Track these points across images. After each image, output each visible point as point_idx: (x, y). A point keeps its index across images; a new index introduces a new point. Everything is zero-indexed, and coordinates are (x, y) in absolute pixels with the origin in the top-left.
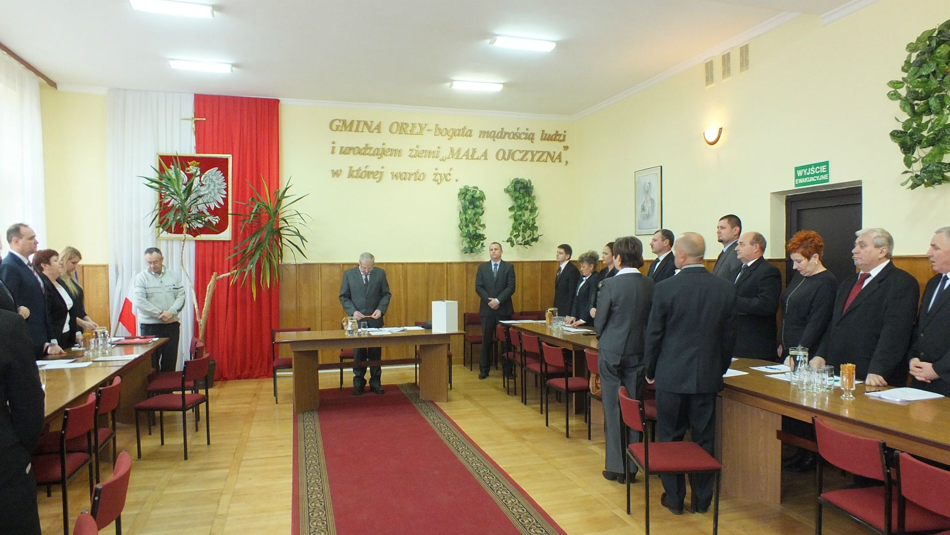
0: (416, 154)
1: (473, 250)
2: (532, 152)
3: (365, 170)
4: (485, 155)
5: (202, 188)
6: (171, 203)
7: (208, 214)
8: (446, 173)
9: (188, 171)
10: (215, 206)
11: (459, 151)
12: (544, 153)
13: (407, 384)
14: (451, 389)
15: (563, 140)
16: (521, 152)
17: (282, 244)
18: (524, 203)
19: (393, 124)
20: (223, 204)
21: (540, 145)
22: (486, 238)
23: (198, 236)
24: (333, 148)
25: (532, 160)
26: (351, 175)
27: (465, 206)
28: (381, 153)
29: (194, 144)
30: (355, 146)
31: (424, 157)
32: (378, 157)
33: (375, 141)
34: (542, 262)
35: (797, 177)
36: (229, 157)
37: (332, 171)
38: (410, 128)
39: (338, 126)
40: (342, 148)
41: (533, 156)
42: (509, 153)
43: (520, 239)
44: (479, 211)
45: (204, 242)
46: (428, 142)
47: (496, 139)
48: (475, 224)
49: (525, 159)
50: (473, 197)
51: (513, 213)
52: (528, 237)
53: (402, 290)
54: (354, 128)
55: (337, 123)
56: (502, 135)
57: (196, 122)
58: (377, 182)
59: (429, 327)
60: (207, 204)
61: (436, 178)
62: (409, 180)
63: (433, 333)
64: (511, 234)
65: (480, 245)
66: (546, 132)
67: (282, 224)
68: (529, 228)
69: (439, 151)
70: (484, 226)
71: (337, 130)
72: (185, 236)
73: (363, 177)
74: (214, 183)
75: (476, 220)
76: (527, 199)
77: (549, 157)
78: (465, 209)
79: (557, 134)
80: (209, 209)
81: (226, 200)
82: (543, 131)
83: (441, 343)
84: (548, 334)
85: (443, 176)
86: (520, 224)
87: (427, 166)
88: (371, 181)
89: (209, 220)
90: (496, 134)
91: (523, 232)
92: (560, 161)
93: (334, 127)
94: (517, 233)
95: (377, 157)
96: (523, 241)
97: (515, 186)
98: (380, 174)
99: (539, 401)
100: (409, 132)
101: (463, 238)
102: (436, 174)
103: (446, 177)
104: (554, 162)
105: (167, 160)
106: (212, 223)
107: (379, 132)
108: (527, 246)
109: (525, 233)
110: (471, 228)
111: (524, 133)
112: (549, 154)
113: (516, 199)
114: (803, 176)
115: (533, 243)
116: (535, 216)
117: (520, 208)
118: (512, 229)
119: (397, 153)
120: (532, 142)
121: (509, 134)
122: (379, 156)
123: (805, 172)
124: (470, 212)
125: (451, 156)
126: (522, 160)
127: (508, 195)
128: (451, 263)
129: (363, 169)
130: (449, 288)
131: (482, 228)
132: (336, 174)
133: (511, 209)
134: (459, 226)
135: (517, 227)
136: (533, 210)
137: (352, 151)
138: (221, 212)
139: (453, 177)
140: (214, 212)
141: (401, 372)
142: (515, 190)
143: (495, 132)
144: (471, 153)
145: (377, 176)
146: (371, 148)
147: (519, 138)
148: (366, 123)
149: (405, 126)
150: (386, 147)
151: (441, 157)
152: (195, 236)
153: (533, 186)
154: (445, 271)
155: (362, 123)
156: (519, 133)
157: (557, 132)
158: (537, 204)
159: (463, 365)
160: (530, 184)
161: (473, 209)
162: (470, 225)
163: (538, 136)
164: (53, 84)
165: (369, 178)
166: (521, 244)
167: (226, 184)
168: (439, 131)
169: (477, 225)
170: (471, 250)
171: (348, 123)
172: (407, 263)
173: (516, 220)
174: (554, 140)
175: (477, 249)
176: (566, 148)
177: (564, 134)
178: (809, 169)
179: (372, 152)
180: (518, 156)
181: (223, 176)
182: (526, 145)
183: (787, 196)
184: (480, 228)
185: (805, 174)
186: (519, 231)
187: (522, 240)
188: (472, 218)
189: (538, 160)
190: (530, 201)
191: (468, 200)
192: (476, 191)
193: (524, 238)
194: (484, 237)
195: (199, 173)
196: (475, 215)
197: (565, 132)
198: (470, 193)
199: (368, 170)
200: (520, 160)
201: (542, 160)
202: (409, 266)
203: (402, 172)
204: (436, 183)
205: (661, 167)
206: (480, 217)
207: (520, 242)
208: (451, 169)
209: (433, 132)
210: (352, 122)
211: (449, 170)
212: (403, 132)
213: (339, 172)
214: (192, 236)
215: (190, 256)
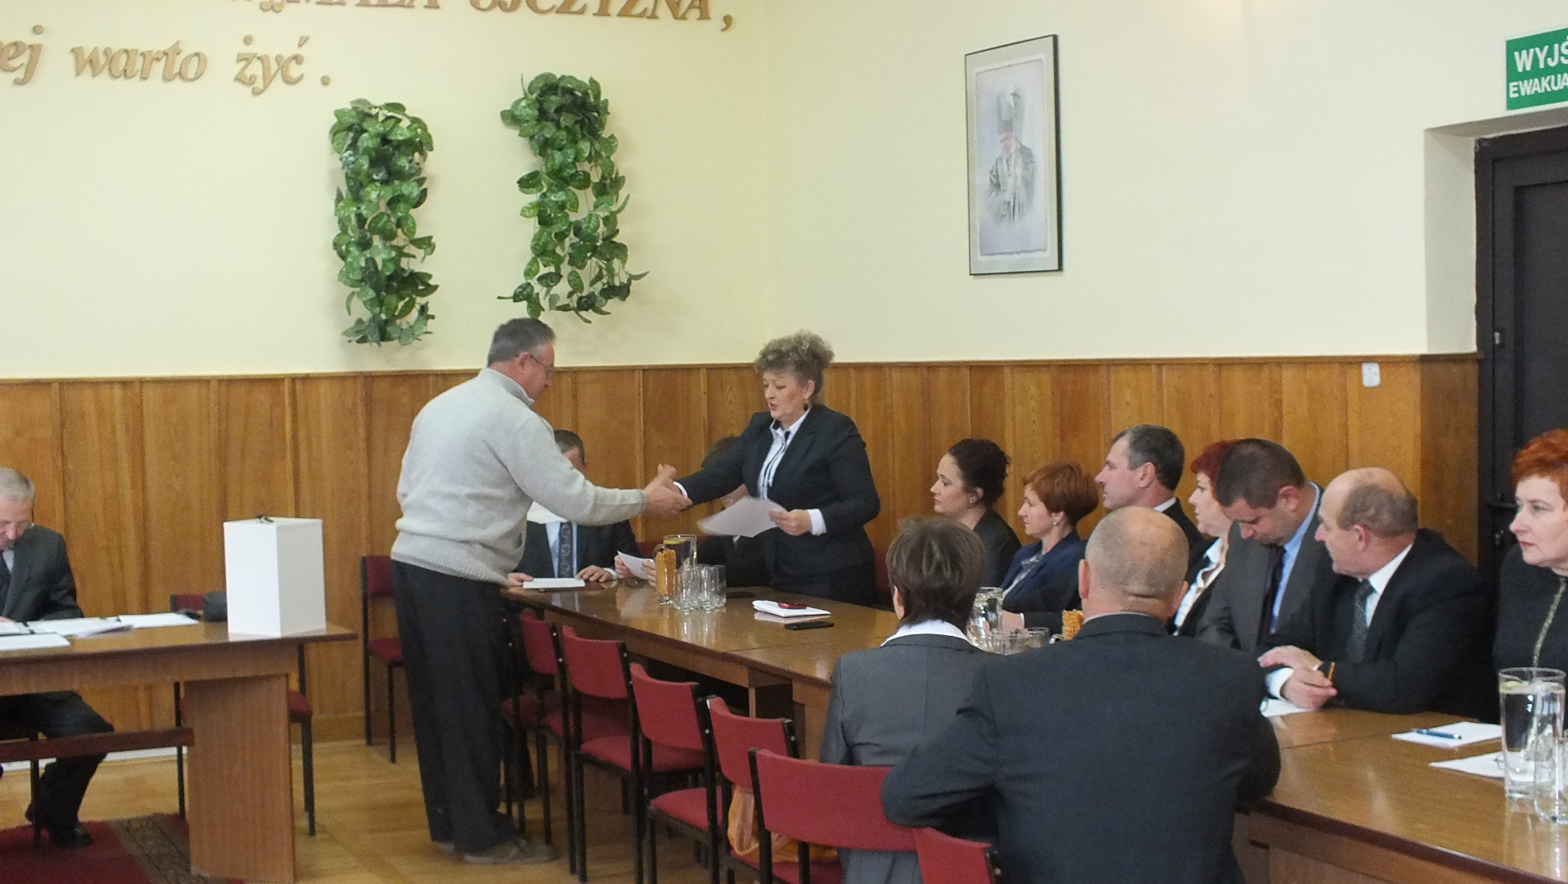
1: (389, 329)
8: (287, 54)
13: (149, 818)
14: (312, 832)
18: (573, 163)
22: (436, 287)
25: (602, 12)
27: (357, 172)
34: (646, 370)
35: (1513, 74)
43: (562, 288)
44: (410, 189)
48: (393, 236)
50: (385, 140)
51: (534, 197)
52: (592, 283)
53: (126, 479)
58: (20, 83)
59: (217, 615)
61: (248, 73)
62: (144, 78)
63: (232, 639)
64: (528, 274)
65: (414, 314)
68: (595, 251)
70: (426, 244)
75: (399, 225)
76: (585, 147)
77: (664, 1)
78: (356, 186)
83: (262, 672)
84: (664, 631)
85: (274, 67)
86: (561, 236)
91: (571, 263)
94: (552, 269)
96: (575, 297)
97: (541, 103)
98: (27, 53)
99: (631, 865)
101: (352, 286)
102: (245, 59)
103: (285, 70)
104: (683, 17)
108: (589, 314)
109: (581, 268)
110: (379, 252)
113: (544, 147)
114: (1536, 72)
115: (612, 305)
116: (614, 208)
117: (562, 178)
118: (530, 255)
123: (1541, 57)
124: (373, 195)
126: (564, 9)
127: (513, 133)
128: (307, 379)
130: (304, 468)
131: (419, 253)
133: (527, 183)
134: (336, 245)
135: (550, 247)
136: (609, 186)
139: (311, 70)
141: (131, 773)
142: (543, 115)
145: (14, 63)
153: (606, 101)
154: (288, 409)
158: (623, 163)
159: (364, 742)
160: (597, 96)
161: (385, 182)
162: (377, 241)
166: (565, 308)
169: (400, 240)
170: (381, 331)
172: (143, 382)
173: (544, 221)
175: (405, 326)
178: (1556, 46)
183: (1480, 142)
184: (412, 250)
185: (1542, 66)
186: (558, 261)
187: (570, 295)
188: (382, 214)
189: (625, 13)
190: (598, 155)
191: (367, 151)
192: (399, 121)
193: (577, 285)
194: (428, 285)
196: (393, 203)
198: (373, 128)
200: (557, 12)
201: (638, 9)
202: (149, 393)
203: (116, 48)
204: (249, 90)
205: (1055, 38)
206: (412, 212)
207: (563, 301)
208: (303, 41)
211: (297, 42)
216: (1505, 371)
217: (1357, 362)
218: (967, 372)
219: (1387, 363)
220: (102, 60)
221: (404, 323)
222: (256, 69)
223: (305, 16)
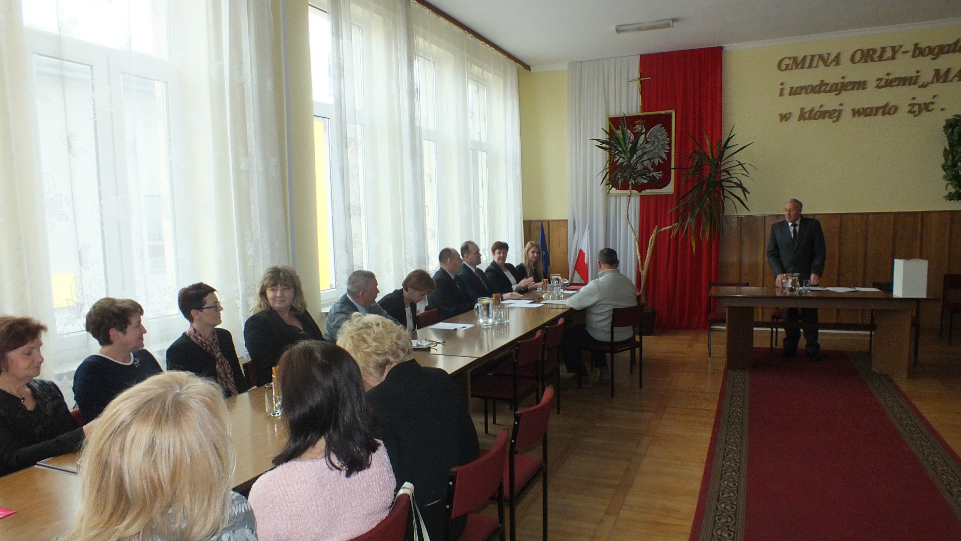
0: (887, 83)
3: (820, 109)
5: (648, 146)
6: (619, 162)
7: (652, 169)
8: (928, 101)
9: (635, 130)
10: (659, 161)
11: (948, 71)
17: (724, 197)
19: (855, 52)
20: (666, 159)
23: (643, 192)
24: (782, 90)
26: (802, 117)
27: (953, 141)
28: (840, 88)
29: (640, 103)
30: (807, 85)
31: (896, 87)
32: (835, 93)
33: (832, 75)
36: (673, 112)
37: (781, 115)
38: (878, 54)
39: (787, 65)
40: (792, 88)
45: (649, 196)
46: (903, 66)
53: (860, 245)
54: (807, 65)
55: (787, 61)
57: (641, 82)
58: (834, 122)
60: (651, 160)
61: (913, 110)
62: (875, 115)
67: (724, 176)
69: (918, 76)
71: (786, 69)
72: (631, 191)
73: (817, 118)
74: (659, 139)
78: (952, 146)
80: (653, 165)
81: (669, 155)
85: (923, 106)
87: (900, 96)
88: (827, 121)
89: (653, 175)
93: (783, 67)
98: (837, 112)
100: (877, 59)
101: (948, 181)
102: (912, 105)
103: (926, 107)
105: (615, 122)
106: (656, 178)
107: (838, 64)
119: (861, 85)
122: (838, 92)
125: (935, 80)
128: (929, 212)
129: (817, 109)
132: (784, 117)
134: (943, 167)
137: (804, 90)
138: (664, 167)
139: (937, 106)
140: (657, 168)
145: (833, 116)
146: (827, 84)
148: (821, 57)
149: (871, 52)
150: (846, 80)
151: (921, 84)
152: (640, 192)
154: (919, 223)
155: (816, 58)
164: (528, 67)
165: (823, 119)
167: (669, 139)
168: (919, 51)
170: (959, 196)
171: (800, 59)
179: (828, 89)
181: (666, 131)
191: (958, 133)
195: (644, 130)
199: (822, 109)
202: (870, 217)
203: (866, 107)
204: (913, 115)
208: (935, 96)
209: (911, 54)
210: (805, 58)
211: (932, 97)
212: (869, 60)
213: (788, 116)
214: (637, 192)
215: (635, 210)
222: (916, 108)
223: (938, 88)
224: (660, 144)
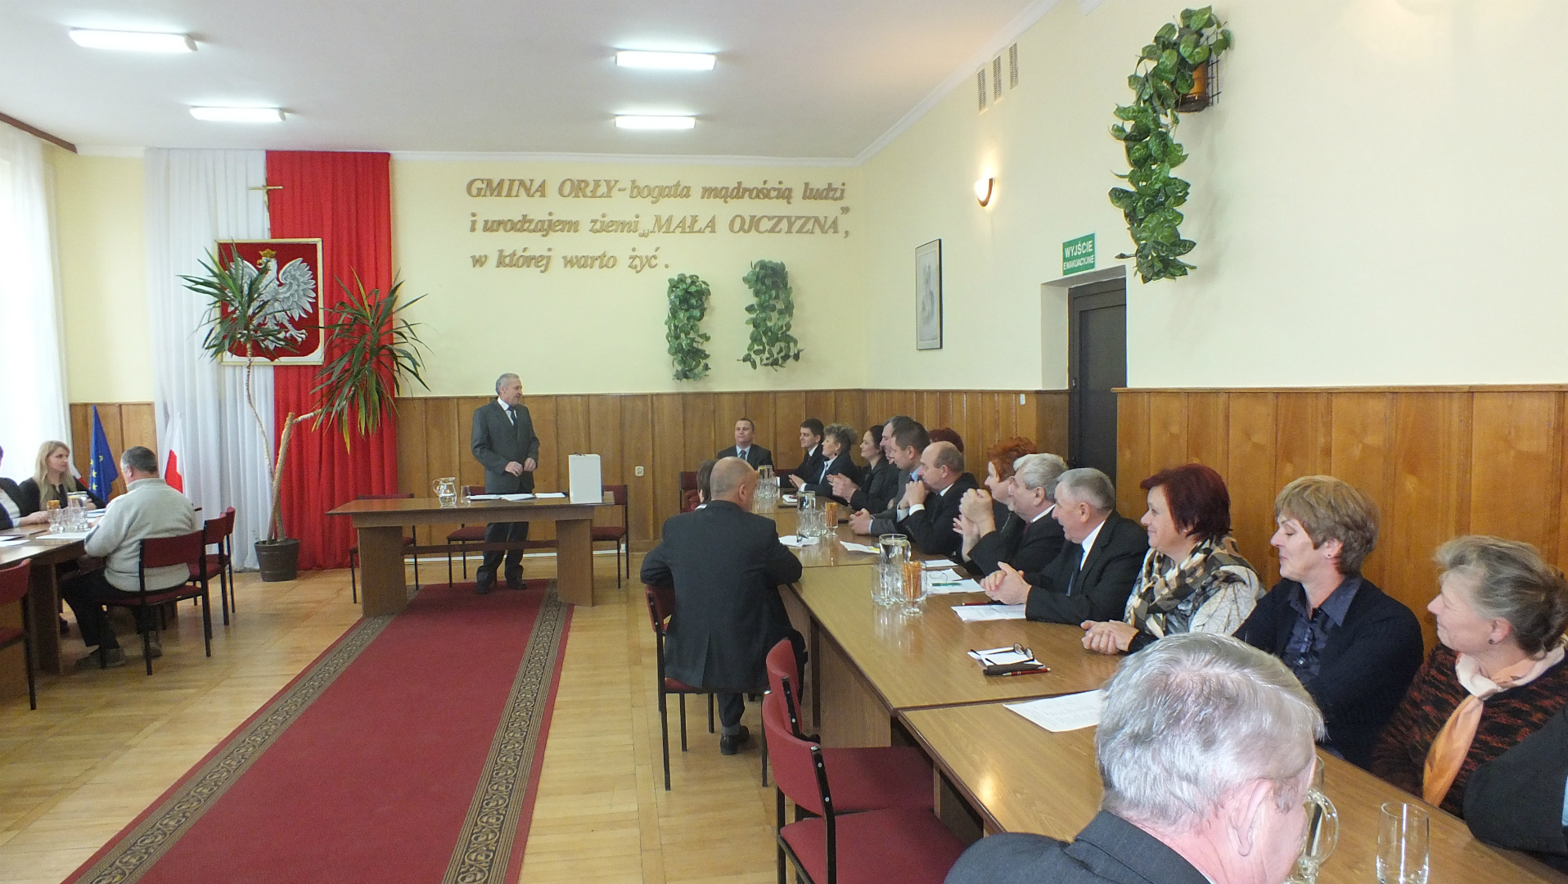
0: (603, 227)
1: (690, 374)
2: (789, 218)
3: (523, 254)
4: (712, 225)
5: (281, 290)
7: (289, 326)
8: (650, 255)
9: (261, 264)
10: (300, 315)
11: (669, 220)
12: (808, 219)
15: (841, 198)
16: (770, 218)
18: (769, 300)
19: (563, 183)
20: (311, 312)
21: (800, 207)
22: (710, 355)
23: (276, 360)
24: (474, 223)
25: (789, 231)
26: (501, 263)
27: (675, 306)
28: (548, 227)
29: (267, 225)
30: (506, 219)
31: (613, 232)
32: (542, 233)
33: (537, 209)
34: (807, 392)
35: (1065, 260)
36: (318, 241)
37: (473, 257)
38: (591, 187)
39: (480, 190)
40: (486, 222)
41: (791, 225)
42: (751, 222)
43: (765, 356)
44: (697, 313)
45: (287, 367)
46: (620, 207)
47: (728, 199)
48: (690, 334)
49: (777, 229)
50: (689, 291)
51: (753, 315)
52: (778, 354)
53: (582, 436)
54: (504, 192)
55: (478, 184)
56: (740, 192)
57: (268, 192)
58: (542, 272)
59: (566, 493)
60: (288, 312)
61: (634, 264)
62: (592, 267)
63: (571, 503)
64: (749, 349)
65: (701, 367)
66: (811, 186)
68: (781, 339)
69: (638, 222)
70: (704, 337)
71: (478, 195)
72: (251, 359)
73: (520, 265)
74: (298, 280)
75: (692, 329)
77: (817, 226)
78: (674, 313)
79: (830, 188)
80: (291, 319)
81: (315, 305)
82: (807, 184)
85: (645, 261)
86: (766, 332)
87: (619, 245)
88: (533, 271)
89: (292, 335)
90: (730, 191)
91: (768, 344)
92: (836, 232)
93: (474, 192)
94: (761, 348)
95: (540, 233)
96: (771, 360)
97: (759, 273)
98: (545, 260)
100: (590, 194)
101: (673, 355)
102: (633, 258)
103: (649, 262)
104: (826, 233)
105: (227, 252)
106: (296, 340)
107: (543, 195)
108: (776, 367)
109: (773, 347)
110: (683, 340)
111: (775, 189)
112: (817, 220)
113: (757, 294)
114: (1071, 258)
116: (787, 320)
117: (764, 307)
118: (750, 341)
119: (572, 226)
120: (789, 203)
121: (750, 191)
122: (544, 233)
123: (1072, 251)
124: (682, 315)
125: (656, 230)
126: (772, 230)
127: (748, 286)
128: (658, 395)
129: (520, 253)
131: (701, 340)
132: (478, 261)
133: (750, 309)
134: (667, 338)
135: (759, 338)
136: (789, 309)
137: (502, 226)
138: (308, 323)
139: (661, 261)
140: (298, 324)
142: (759, 278)
143: (727, 189)
144: (688, 223)
145: (541, 264)
146: (531, 221)
147: (767, 196)
148: (522, 183)
149: (583, 185)
150: (554, 218)
151: (641, 231)
152: (272, 360)
153: (788, 271)
154: (650, 408)
155: (517, 183)
156: (767, 189)
157: (830, 185)
158: (797, 299)
160: (784, 269)
161: (687, 310)
162: (683, 335)
163: (798, 193)
164: (70, 148)
165: (528, 267)
166: (766, 365)
168: (637, 191)
169: (692, 335)
170: (684, 375)
171: (495, 184)
172: (589, 396)
173: (756, 326)
174: (826, 198)
176: (845, 210)
177: (842, 187)
178: (1076, 246)
179: (532, 227)
180: (765, 225)
181: (310, 270)
182: (777, 207)
183: (1070, 289)
184: (698, 338)
185: (1072, 255)
186: (763, 343)
187: (769, 359)
188: (685, 324)
189: (799, 231)
190: (779, 296)
191: (680, 296)
192: (696, 282)
193: (771, 355)
194: (705, 355)
195: (274, 266)
196: (690, 319)
197: (843, 184)
198: (684, 286)
199: (526, 254)
200: (769, 232)
201: (805, 230)
202: (592, 400)
203: (580, 255)
204: (634, 271)
205: (940, 241)
206: (697, 323)
207: (765, 362)
208: (657, 249)
209: (628, 192)
210: (501, 182)
211: (654, 250)
212: (580, 194)
213: (483, 259)
214: (269, 360)
215: (266, 389)
216: (1077, 399)
217: (1017, 393)
218: (914, 394)
219: (1026, 393)
220: (575, 261)
221: (696, 371)
222: (637, 262)
223: (658, 239)
224: (301, 288)
